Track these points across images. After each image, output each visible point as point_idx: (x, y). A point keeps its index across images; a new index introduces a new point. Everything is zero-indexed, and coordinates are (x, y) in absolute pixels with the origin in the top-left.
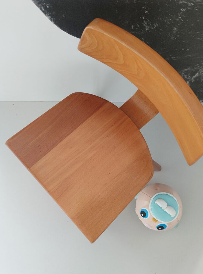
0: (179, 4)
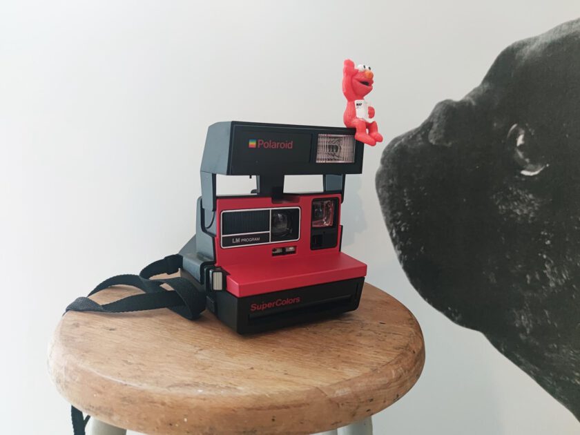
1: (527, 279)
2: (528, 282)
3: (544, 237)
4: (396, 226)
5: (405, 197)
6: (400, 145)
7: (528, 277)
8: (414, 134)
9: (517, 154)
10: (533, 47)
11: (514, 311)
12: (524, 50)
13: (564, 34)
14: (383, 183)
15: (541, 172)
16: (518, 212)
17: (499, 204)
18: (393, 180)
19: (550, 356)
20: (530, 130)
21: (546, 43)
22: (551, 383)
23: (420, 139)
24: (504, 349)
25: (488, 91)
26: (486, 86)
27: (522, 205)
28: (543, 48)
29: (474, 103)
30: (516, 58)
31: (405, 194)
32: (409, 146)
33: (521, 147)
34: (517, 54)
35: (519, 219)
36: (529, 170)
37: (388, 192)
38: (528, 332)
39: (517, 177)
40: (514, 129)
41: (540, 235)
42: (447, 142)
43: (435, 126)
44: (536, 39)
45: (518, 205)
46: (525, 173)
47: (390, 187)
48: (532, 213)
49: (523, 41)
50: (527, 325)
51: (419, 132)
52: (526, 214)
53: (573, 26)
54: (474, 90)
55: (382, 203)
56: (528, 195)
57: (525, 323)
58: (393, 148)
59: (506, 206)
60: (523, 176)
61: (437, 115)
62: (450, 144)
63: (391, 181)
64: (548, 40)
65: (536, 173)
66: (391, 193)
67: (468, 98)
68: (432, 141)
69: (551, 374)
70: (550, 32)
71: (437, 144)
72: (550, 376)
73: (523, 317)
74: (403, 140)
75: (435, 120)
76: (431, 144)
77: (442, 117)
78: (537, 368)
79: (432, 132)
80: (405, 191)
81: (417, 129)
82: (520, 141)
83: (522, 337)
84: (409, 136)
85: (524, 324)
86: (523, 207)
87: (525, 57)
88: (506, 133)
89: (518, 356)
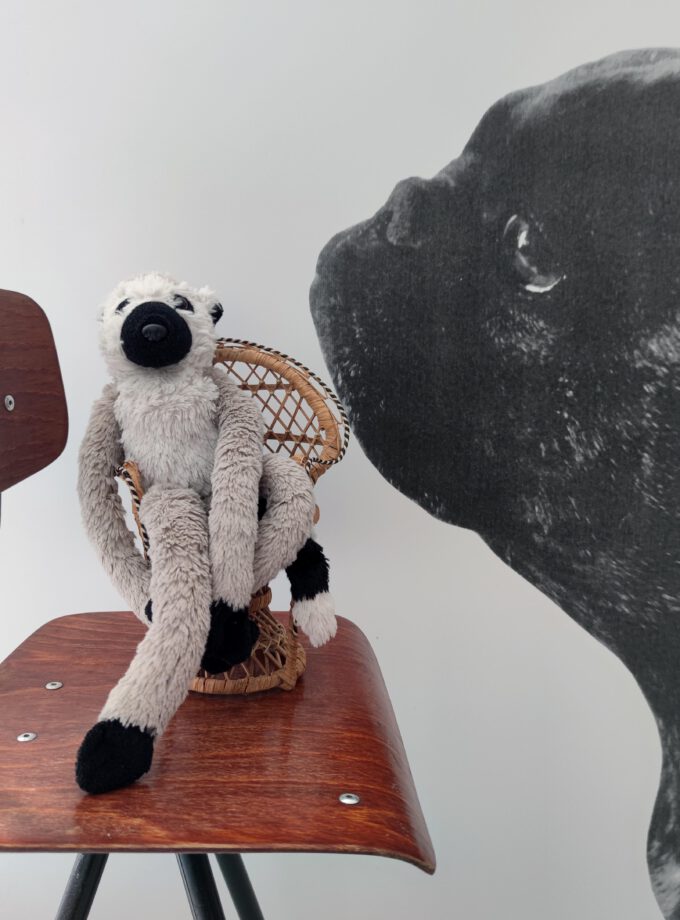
0: (635, 369)
1: (541, 450)
2: (543, 454)
3: (564, 386)
4: (342, 370)
5: (354, 324)
6: (345, 245)
7: (542, 445)
8: (365, 228)
9: (520, 261)
10: (537, 101)
11: (524, 499)
12: (523, 105)
13: (581, 82)
14: (321, 302)
15: (555, 286)
16: (523, 347)
17: (495, 335)
18: (336, 298)
19: (580, 568)
20: (537, 224)
21: (555, 95)
22: (585, 610)
23: (375, 236)
24: (511, 556)
25: (472, 165)
26: (470, 158)
27: (528, 336)
28: (552, 103)
29: (452, 183)
30: (512, 116)
31: (355, 320)
32: (358, 247)
33: (525, 250)
34: (513, 112)
35: (526, 358)
36: (537, 285)
37: (329, 316)
38: (546, 531)
39: (520, 294)
40: (514, 222)
41: (558, 382)
42: (415, 242)
43: (396, 217)
44: (540, 89)
45: (524, 336)
46: (531, 288)
47: (333, 309)
48: (545, 349)
49: (520, 92)
50: (544, 520)
51: (372, 226)
52: (536, 351)
53: (595, 71)
54: (452, 163)
55: (321, 333)
56: (537, 322)
57: (541, 517)
58: (334, 250)
59: (506, 339)
60: (529, 293)
61: (399, 199)
62: (419, 243)
63: (332, 300)
64: (559, 91)
65: (548, 288)
66: (333, 318)
67: (444, 176)
68: (392, 240)
69: (585, 598)
70: (561, 78)
71: (399, 244)
72: (584, 600)
73: (537, 509)
74: (349, 237)
75: (396, 208)
76: (391, 245)
77: (406, 203)
78: (562, 588)
79: (391, 225)
80: (354, 315)
81: (369, 221)
82: (522, 240)
83: (537, 538)
84: (357, 232)
85: (540, 520)
86: (532, 340)
87: (525, 117)
88: (501, 227)
89: (533, 568)
